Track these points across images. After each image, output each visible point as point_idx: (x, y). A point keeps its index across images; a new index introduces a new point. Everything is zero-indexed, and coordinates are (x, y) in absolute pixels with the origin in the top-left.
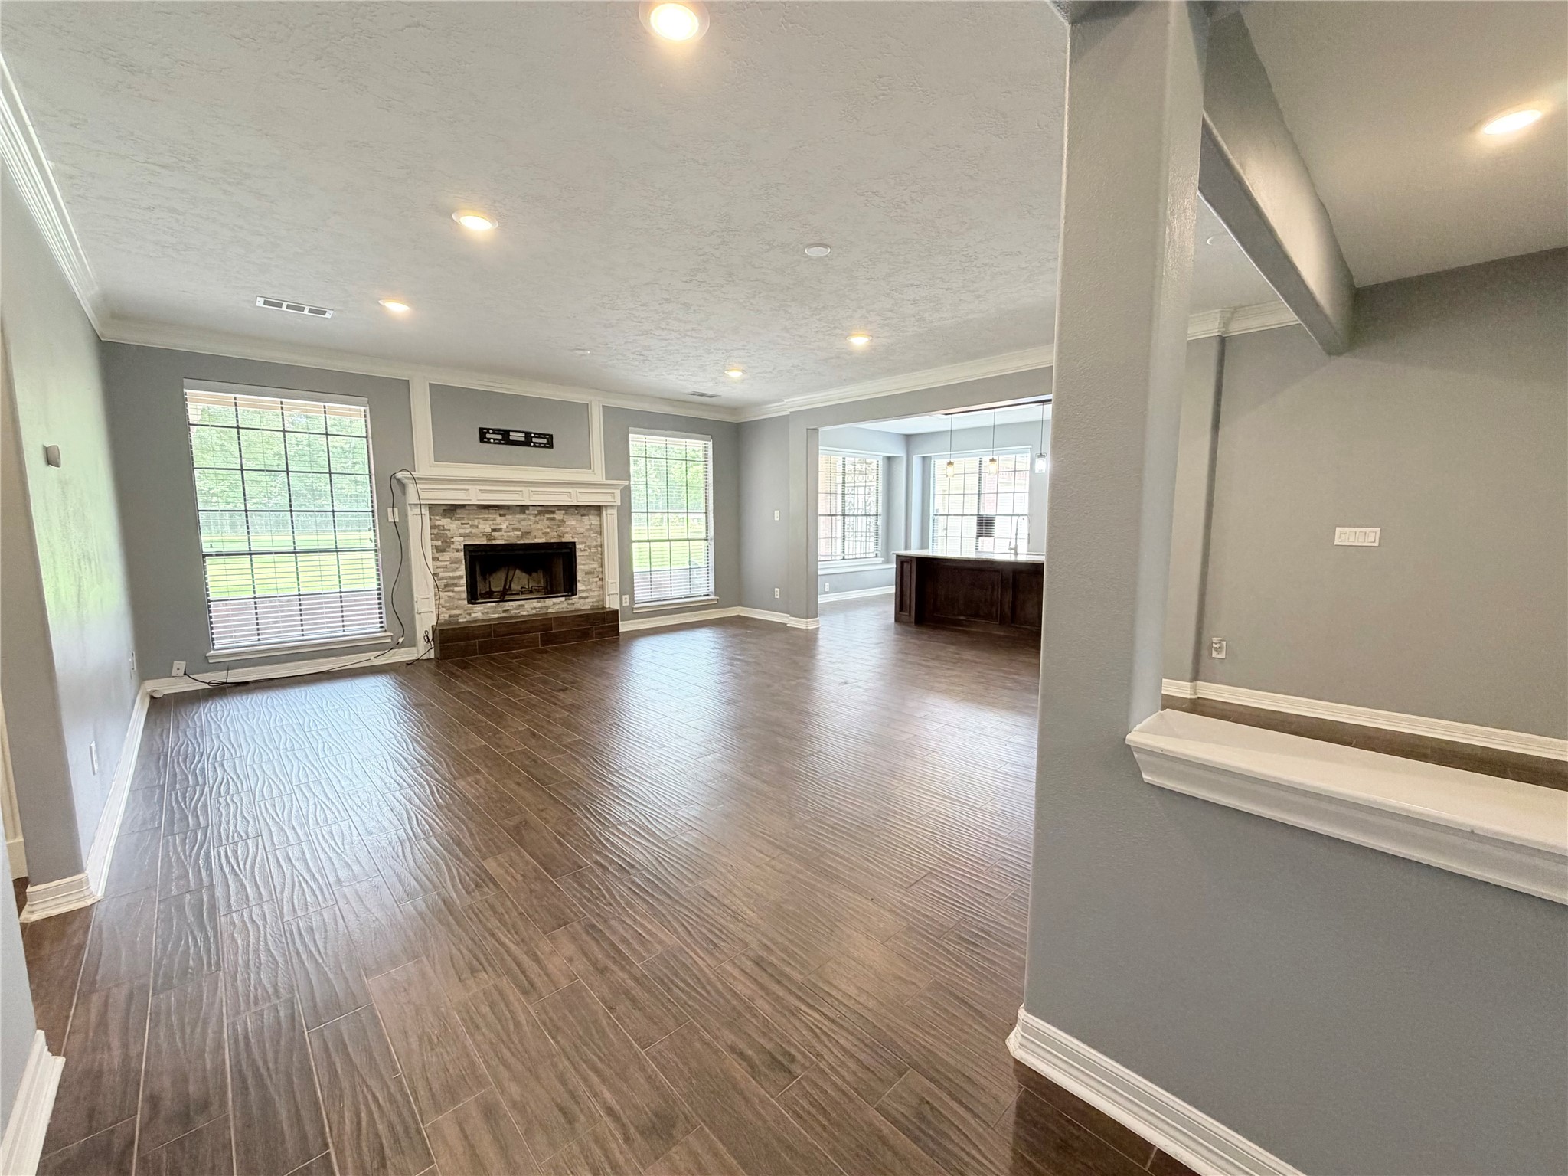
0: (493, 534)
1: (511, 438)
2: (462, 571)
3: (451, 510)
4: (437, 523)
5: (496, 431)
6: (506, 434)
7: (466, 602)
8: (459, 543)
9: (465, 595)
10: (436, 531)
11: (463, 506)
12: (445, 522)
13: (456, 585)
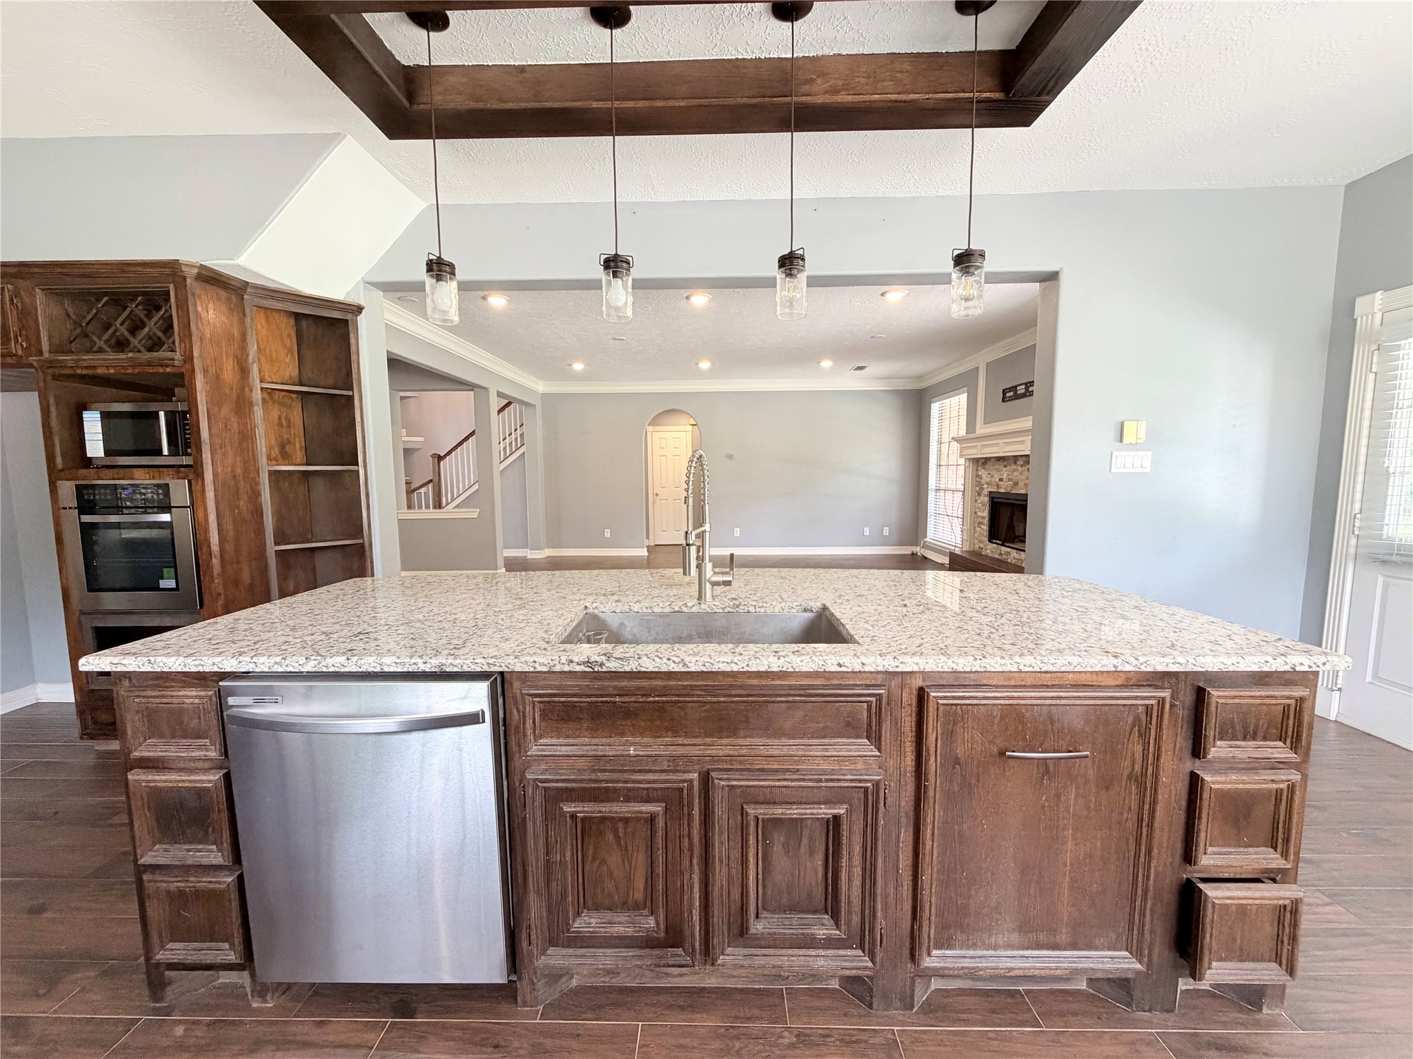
0: (1000, 483)
1: (1019, 392)
2: (985, 513)
3: (985, 461)
4: (980, 473)
5: (1011, 389)
6: (1014, 388)
7: (986, 539)
8: (986, 492)
9: (986, 533)
10: (978, 479)
11: (990, 458)
12: (982, 472)
13: (982, 523)
